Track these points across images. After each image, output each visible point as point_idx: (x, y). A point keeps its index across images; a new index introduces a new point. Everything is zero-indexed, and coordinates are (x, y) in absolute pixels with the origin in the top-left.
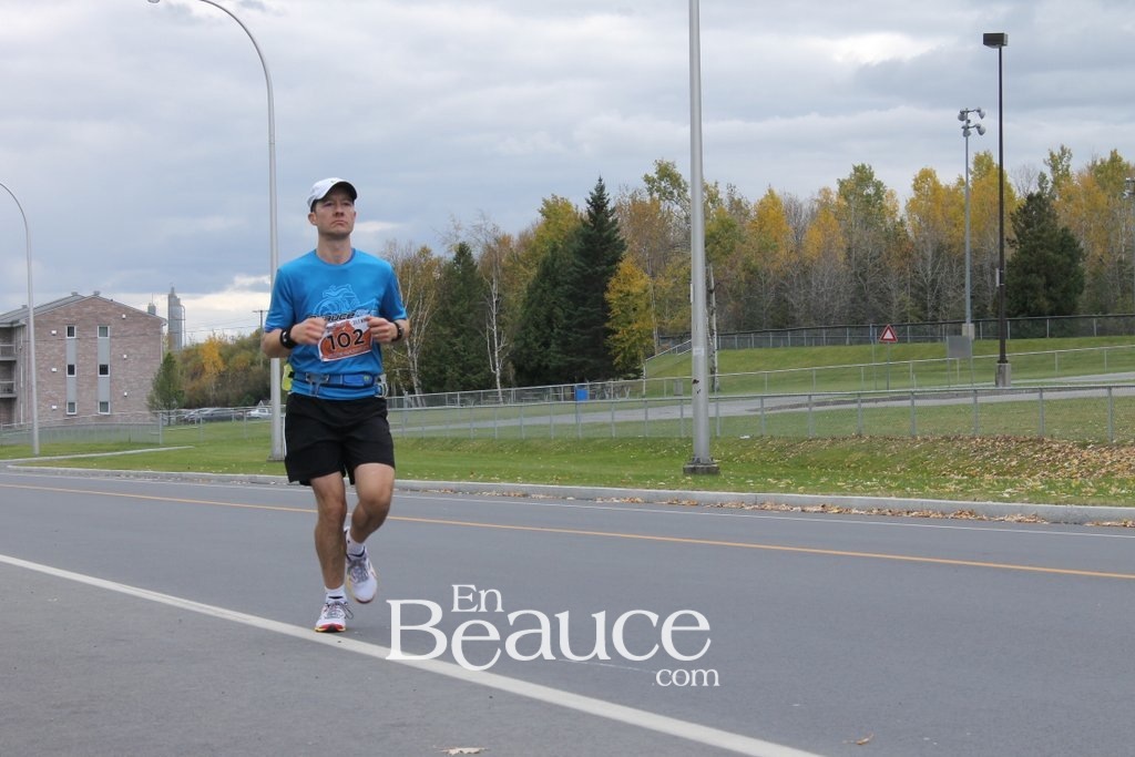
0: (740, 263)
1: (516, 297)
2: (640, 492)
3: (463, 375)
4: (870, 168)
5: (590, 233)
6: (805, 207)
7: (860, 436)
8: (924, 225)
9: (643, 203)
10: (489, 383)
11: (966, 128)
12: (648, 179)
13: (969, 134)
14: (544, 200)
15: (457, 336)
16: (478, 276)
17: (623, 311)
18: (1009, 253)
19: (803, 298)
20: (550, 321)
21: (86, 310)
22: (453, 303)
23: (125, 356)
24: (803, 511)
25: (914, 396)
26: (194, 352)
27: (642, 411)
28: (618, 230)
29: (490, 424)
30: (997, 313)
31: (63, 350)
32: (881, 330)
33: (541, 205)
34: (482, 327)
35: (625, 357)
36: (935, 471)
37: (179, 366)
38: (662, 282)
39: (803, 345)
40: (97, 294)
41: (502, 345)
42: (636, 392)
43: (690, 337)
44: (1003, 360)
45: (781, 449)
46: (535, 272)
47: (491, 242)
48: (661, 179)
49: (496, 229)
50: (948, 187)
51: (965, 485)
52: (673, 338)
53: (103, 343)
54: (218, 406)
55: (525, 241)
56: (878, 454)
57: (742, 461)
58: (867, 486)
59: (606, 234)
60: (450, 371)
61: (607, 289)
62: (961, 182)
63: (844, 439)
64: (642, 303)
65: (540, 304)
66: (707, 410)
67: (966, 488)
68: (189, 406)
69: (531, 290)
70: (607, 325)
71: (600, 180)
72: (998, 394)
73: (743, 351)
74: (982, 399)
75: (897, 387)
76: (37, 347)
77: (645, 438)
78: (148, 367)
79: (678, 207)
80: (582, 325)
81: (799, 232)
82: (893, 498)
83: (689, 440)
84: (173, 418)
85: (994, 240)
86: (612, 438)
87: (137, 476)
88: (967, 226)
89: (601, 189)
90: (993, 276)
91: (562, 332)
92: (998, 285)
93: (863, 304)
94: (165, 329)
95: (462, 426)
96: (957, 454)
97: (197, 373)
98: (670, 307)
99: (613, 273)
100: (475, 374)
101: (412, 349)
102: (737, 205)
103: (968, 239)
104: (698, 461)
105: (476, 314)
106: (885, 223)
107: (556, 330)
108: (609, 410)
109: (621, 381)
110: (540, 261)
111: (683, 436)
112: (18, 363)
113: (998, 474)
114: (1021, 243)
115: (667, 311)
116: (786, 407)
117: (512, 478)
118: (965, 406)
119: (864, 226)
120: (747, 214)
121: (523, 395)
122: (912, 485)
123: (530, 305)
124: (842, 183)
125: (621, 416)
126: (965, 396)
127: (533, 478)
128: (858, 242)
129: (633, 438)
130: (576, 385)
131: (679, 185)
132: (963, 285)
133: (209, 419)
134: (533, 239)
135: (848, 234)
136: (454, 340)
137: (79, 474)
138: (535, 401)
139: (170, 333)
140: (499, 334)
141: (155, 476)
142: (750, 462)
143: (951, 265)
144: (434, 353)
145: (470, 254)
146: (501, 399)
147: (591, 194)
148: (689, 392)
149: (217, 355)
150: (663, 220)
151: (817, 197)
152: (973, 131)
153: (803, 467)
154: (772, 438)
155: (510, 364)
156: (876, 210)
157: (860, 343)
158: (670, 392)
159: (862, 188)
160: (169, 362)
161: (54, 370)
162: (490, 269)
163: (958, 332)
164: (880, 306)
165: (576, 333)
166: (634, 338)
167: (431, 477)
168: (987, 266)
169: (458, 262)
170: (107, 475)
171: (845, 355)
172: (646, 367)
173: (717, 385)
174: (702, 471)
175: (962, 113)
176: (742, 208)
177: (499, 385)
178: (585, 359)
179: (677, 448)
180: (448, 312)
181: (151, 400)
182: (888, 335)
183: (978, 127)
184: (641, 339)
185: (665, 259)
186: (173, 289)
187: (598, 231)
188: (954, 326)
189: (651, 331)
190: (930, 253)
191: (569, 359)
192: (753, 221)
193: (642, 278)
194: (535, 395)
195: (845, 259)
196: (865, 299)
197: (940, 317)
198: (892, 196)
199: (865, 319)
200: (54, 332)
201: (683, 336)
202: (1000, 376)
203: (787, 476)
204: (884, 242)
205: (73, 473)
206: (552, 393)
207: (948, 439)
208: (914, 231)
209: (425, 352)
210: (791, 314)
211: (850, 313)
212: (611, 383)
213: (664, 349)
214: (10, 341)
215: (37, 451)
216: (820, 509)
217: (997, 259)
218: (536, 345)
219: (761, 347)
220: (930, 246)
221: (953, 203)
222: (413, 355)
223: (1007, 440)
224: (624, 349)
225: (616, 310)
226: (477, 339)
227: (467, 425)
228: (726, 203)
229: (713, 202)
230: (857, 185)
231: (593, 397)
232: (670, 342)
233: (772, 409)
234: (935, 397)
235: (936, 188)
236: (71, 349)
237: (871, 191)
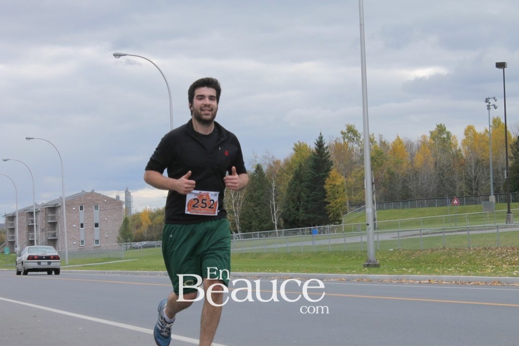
0: (385, 171)
1: (284, 188)
2: (344, 276)
3: (260, 224)
4: (444, 125)
5: (317, 158)
6: (415, 144)
7: (444, 248)
8: (470, 151)
9: (340, 144)
10: (272, 228)
11: (488, 106)
12: (342, 133)
13: (490, 109)
14: (295, 144)
15: (256, 206)
16: (265, 179)
17: (332, 194)
18: (510, 163)
19: (415, 186)
20: (299, 198)
21: (89, 198)
22: (255, 191)
23: (106, 219)
24: (420, 283)
25: (468, 230)
26: (137, 216)
27: (343, 239)
28: (329, 156)
29: (273, 246)
30: (505, 191)
31: (78, 217)
32: (452, 199)
33: (293, 146)
34: (268, 202)
35: (334, 214)
36: (480, 264)
37: (131, 223)
38: (350, 180)
39: (415, 207)
40: (93, 191)
41: (277, 210)
42: (339, 230)
43: (365, 204)
44: (509, 212)
45: (408, 255)
46: (291, 177)
47: (271, 163)
48: (348, 132)
49: (273, 157)
50: (481, 133)
51: (495, 269)
52: (356, 205)
53: (96, 212)
54: (148, 241)
55: (287, 163)
56: (453, 256)
57: (390, 260)
58: (449, 271)
59: (323, 158)
60: (254, 222)
61: (325, 184)
62: (486, 131)
63: (437, 250)
64: (341, 190)
65: (294, 191)
66: (373, 238)
67: (496, 271)
68: (136, 241)
69: (290, 185)
70: (325, 200)
71: (321, 134)
72: (507, 228)
73: (388, 211)
74: (500, 230)
75: (461, 225)
76: (66, 216)
77: (345, 251)
78: (117, 224)
79: (356, 145)
80: (314, 200)
81: (412, 155)
82: (462, 276)
83: (366, 251)
84: (129, 246)
85: (503, 157)
86: (329, 251)
87: (113, 273)
88: (490, 150)
89: (321, 138)
90: (503, 174)
91: (304, 203)
92: (506, 177)
93: (443, 188)
94: (124, 206)
95: (260, 247)
96: (490, 256)
97: (138, 226)
98: (354, 191)
99: (327, 176)
100: (265, 223)
101: (236, 213)
102: (383, 144)
103: (490, 157)
104: (370, 261)
105: (265, 196)
106: (452, 151)
107: (302, 203)
108: (328, 239)
109: (332, 225)
110: (294, 172)
111: (362, 250)
112: (58, 224)
113: (509, 265)
114: (515, 158)
115: (353, 192)
116: (409, 236)
117: (285, 271)
118: (493, 233)
119: (443, 152)
120: (388, 148)
121: (288, 233)
122: (470, 270)
123: (290, 192)
124: (431, 133)
125: (333, 242)
126: (492, 229)
127: (294, 270)
128: (440, 159)
129: (339, 251)
130: (312, 228)
131: (357, 135)
132: (489, 178)
133: (145, 247)
134: (290, 161)
135: (435, 155)
136: (256, 208)
137: (87, 273)
138: (294, 235)
139: (126, 208)
140: (276, 205)
141: (121, 273)
142: (394, 261)
143: (483, 169)
144: (247, 214)
145: (262, 169)
146: (278, 235)
147: (317, 140)
148: (365, 230)
149: (147, 218)
150: (350, 151)
151: (421, 140)
152: (492, 107)
153: (418, 263)
154: (403, 250)
155: (281, 219)
156: (448, 145)
157: (442, 206)
158: (355, 230)
159: (441, 135)
160: (126, 221)
161: (74, 226)
162: (271, 175)
163: (488, 200)
164: (451, 188)
165: (312, 204)
166: (338, 206)
167: (247, 271)
168: (500, 169)
169: (257, 173)
170: (100, 273)
171: (435, 212)
172: (343, 219)
173: (377, 226)
174: (372, 265)
175: (487, 99)
176: (386, 145)
177: (276, 228)
178: (315, 216)
179: (360, 256)
180: (253, 195)
181: (119, 239)
182: (456, 202)
183: (494, 106)
184: (341, 206)
185: (351, 169)
186: (127, 188)
187: (320, 157)
188: (485, 197)
189: (346, 202)
190: (473, 164)
191: (308, 216)
192: (391, 151)
193: (341, 178)
194: (293, 233)
195: (434, 167)
196: (444, 186)
197: (479, 193)
198: (455, 138)
199: (444, 195)
200: (74, 209)
201: (361, 204)
202: (508, 219)
203: (411, 267)
204: (451, 159)
205: (84, 273)
206: (301, 232)
207: (486, 249)
208: (466, 154)
209: (242, 214)
210: (410, 193)
211: (437, 192)
212: (328, 226)
213: (351, 210)
214: (54, 213)
215: (67, 263)
216: (428, 282)
217: (505, 166)
218: (293, 210)
219: (396, 208)
220: (473, 161)
221: (483, 141)
222: (237, 216)
223: (513, 249)
224: (333, 211)
225: (329, 193)
226: (267, 207)
227: (263, 247)
228: (378, 144)
229: (372, 143)
230: (439, 133)
231: (320, 233)
232: (355, 207)
233: (403, 237)
234: (478, 230)
235: (475, 134)
236: (82, 216)
237: (445, 136)
